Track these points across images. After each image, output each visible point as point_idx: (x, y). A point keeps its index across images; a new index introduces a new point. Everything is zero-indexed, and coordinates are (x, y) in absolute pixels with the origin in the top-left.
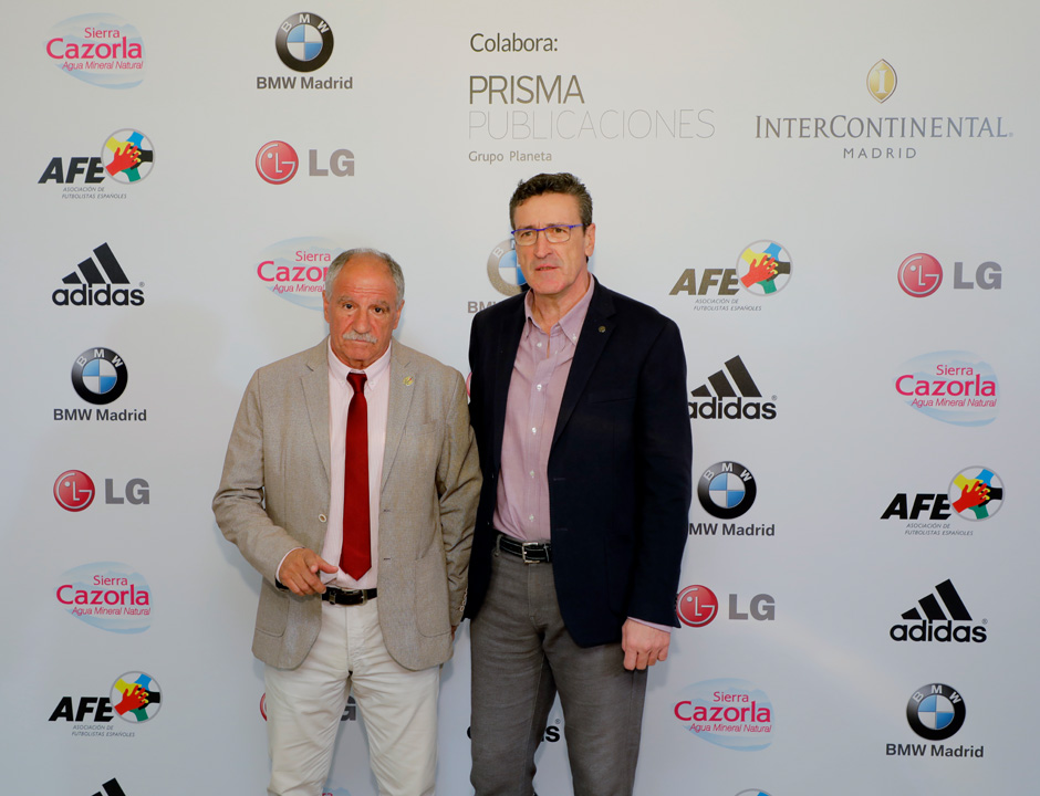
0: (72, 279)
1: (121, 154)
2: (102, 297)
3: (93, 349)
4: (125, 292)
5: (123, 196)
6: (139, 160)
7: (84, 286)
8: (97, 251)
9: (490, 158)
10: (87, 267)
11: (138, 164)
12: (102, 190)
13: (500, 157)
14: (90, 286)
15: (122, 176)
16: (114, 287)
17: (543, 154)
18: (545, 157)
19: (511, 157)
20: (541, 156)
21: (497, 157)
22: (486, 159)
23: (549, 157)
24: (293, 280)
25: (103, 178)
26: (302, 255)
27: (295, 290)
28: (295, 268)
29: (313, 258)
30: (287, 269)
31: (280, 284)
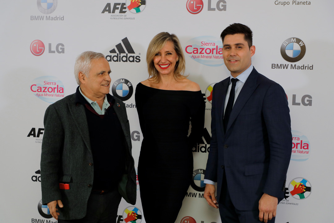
0: (113, 51)
1: (133, 2)
2: (124, 59)
3: (120, 79)
4: (133, 57)
5: (134, 19)
6: (140, 4)
7: (118, 54)
8: (123, 40)
9: (284, 4)
10: (119, 46)
11: (140, 6)
12: (126, 16)
13: (288, 3)
14: (120, 54)
15: (133, 10)
16: (129, 55)
17: (307, 2)
18: (308, 3)
19: (293, 3)
20: (306, 3)
21: (287, 3)
22: (282, 4)
23: (310, 3)
24: (200, 53)
25: (126, 11)
26: (204, 43)
27: (200, 57)
28: (200, 49)
29: (208, 45)
30: (197, 49)
31: (194, 55)
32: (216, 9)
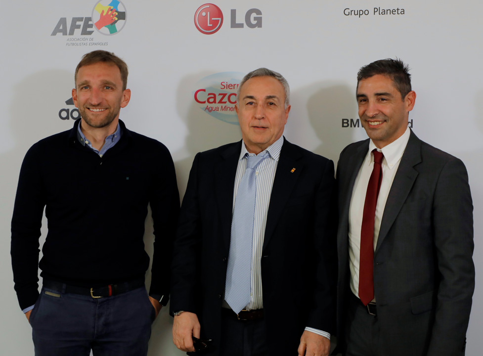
1: (104, 14)
5: (106, 44)
6: (116, 19)
9: (360, 13)
11: (116, 22)
12: (92, 39)
13: (367, 12)
15: (105, 30)
17: (398, 9)
18: (399, 12)
19: (375, 12)
20: (397, 11)
21: (364, 12)
22: (356, 13)
23: (404, 11)
24: (219, 103)
25: (93, 31)
26: (225, 84)
27: (220, 109)
28: (220, 94)
29: (233, 87)
30: (214, 95)
31: (210, 105)
32: (245, 25)
